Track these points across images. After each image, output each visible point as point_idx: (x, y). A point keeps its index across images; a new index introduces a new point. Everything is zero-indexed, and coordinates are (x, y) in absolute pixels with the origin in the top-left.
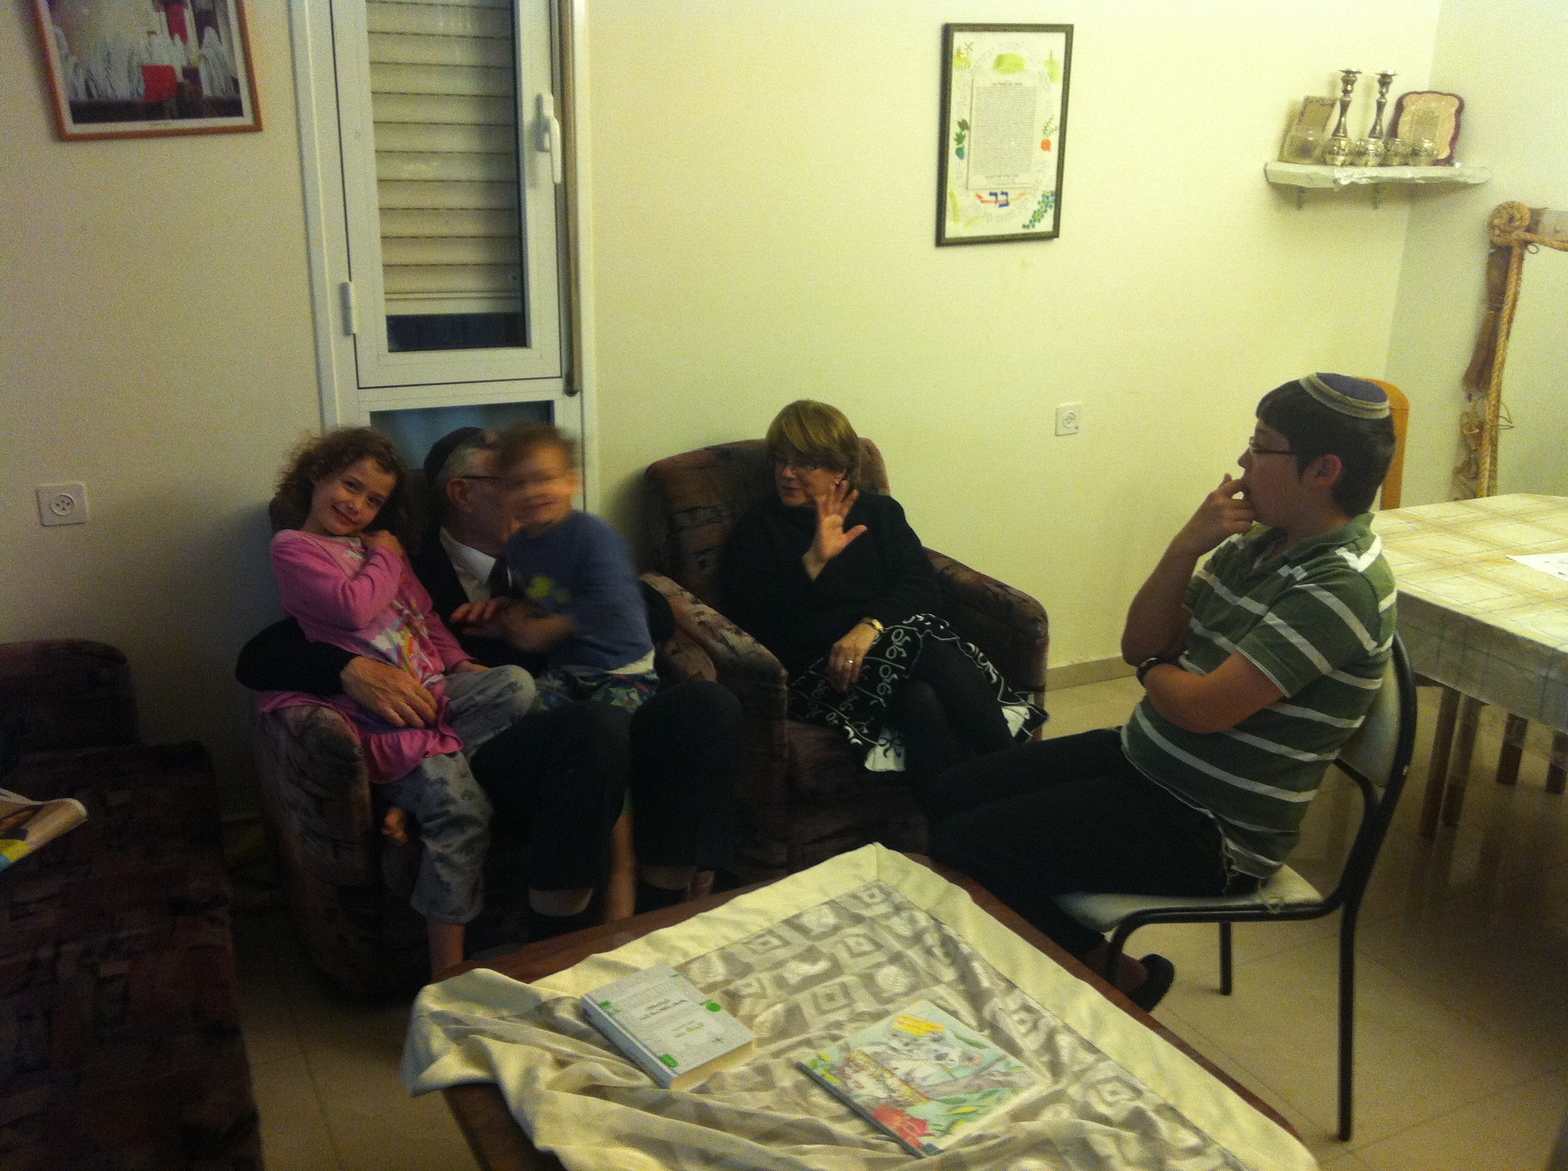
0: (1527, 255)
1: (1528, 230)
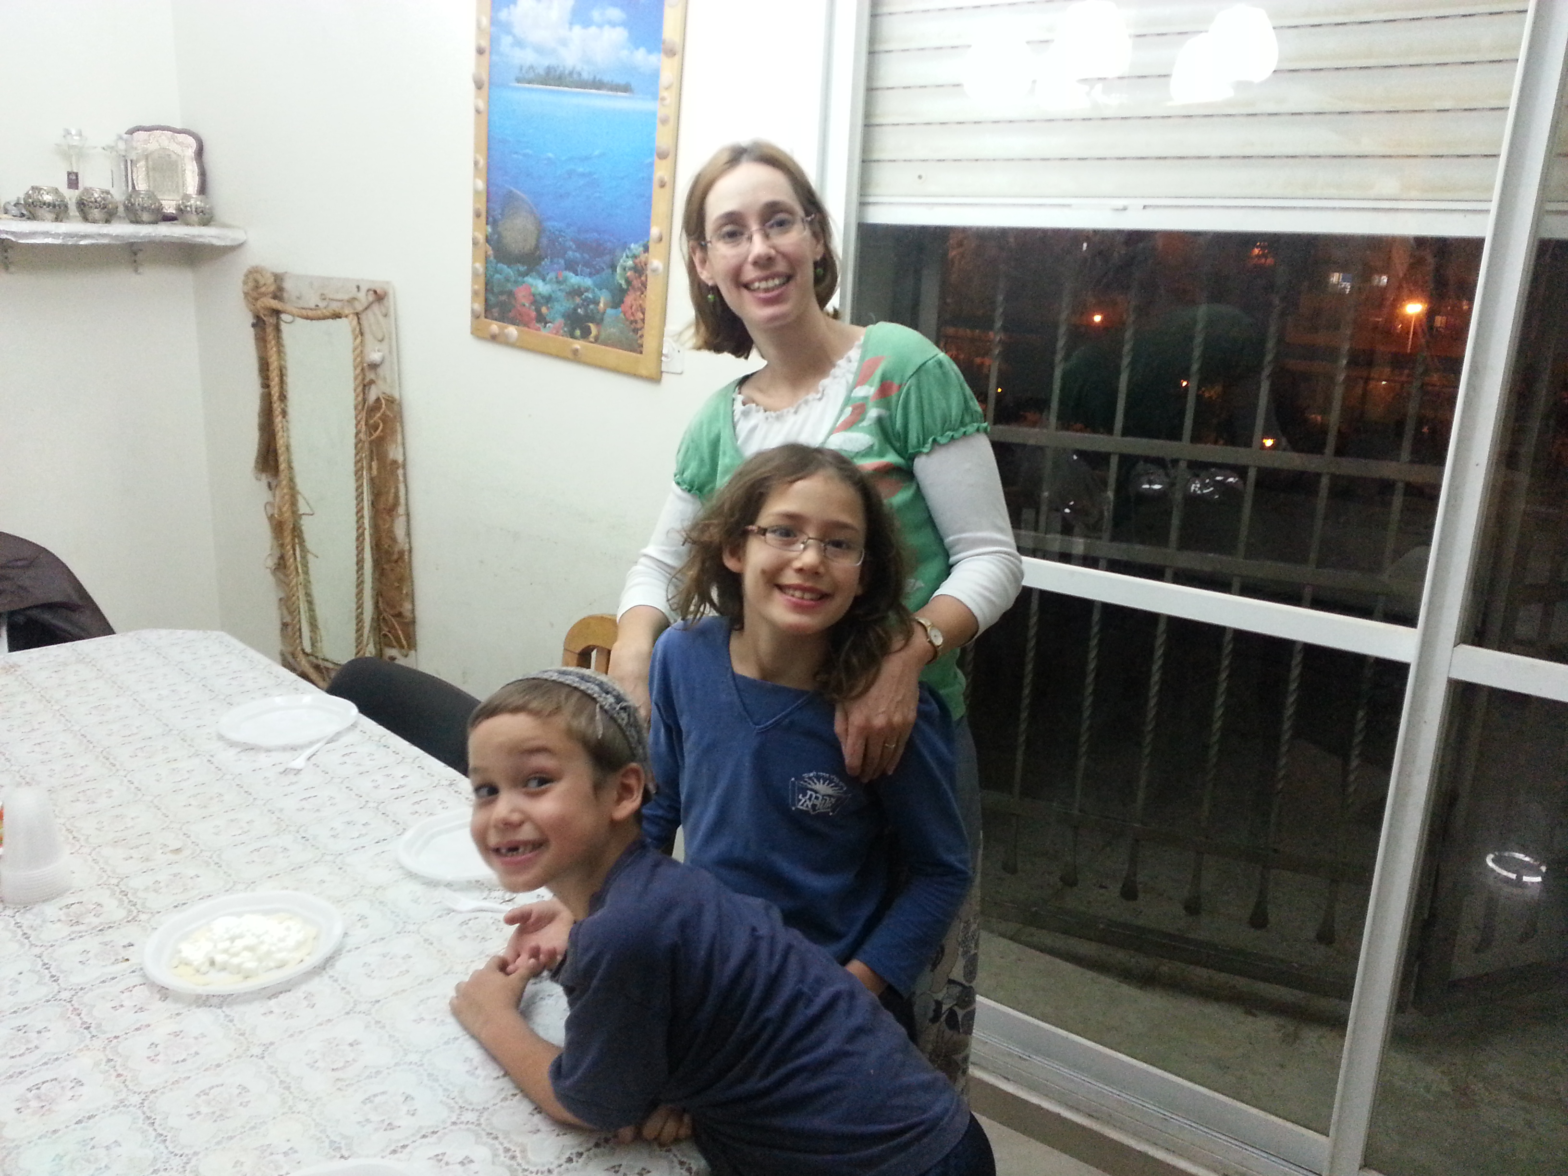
0: (284, 327)
1: (275, 297)
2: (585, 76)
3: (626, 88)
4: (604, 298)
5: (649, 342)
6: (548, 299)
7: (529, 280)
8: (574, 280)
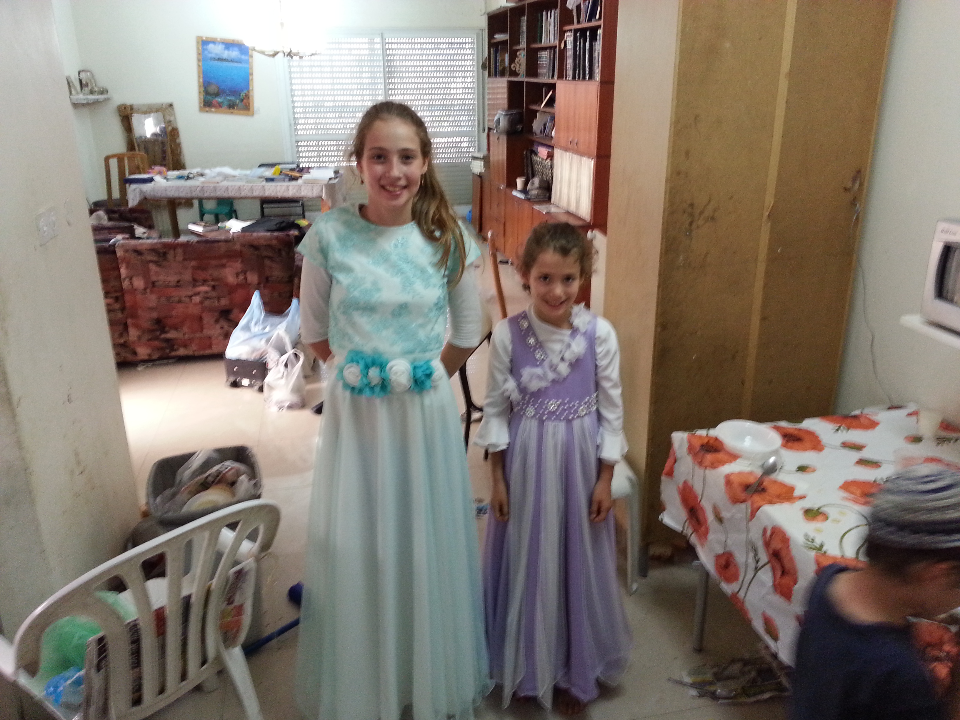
1: (131, 110)
2: (229, 59)
3: (240, 62)
4: (238, 101)
5: (251, 109)
6: (222, 102)
7: (216, 99)
8: (229, 98)
